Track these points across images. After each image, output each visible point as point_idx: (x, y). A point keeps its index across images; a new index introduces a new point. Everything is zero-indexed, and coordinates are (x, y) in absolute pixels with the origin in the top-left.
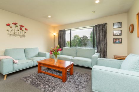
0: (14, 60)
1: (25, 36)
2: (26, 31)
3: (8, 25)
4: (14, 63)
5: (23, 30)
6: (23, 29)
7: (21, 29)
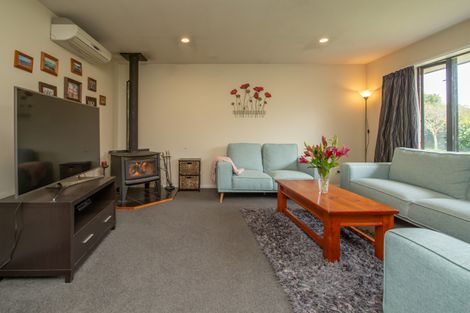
0: (235, 168)
1: (264, 113)
2: (267, 99)
3: (234, 92)
4: (234, 173)
5: (260, 99)
6: (261, 94)
7: (256, 96)
